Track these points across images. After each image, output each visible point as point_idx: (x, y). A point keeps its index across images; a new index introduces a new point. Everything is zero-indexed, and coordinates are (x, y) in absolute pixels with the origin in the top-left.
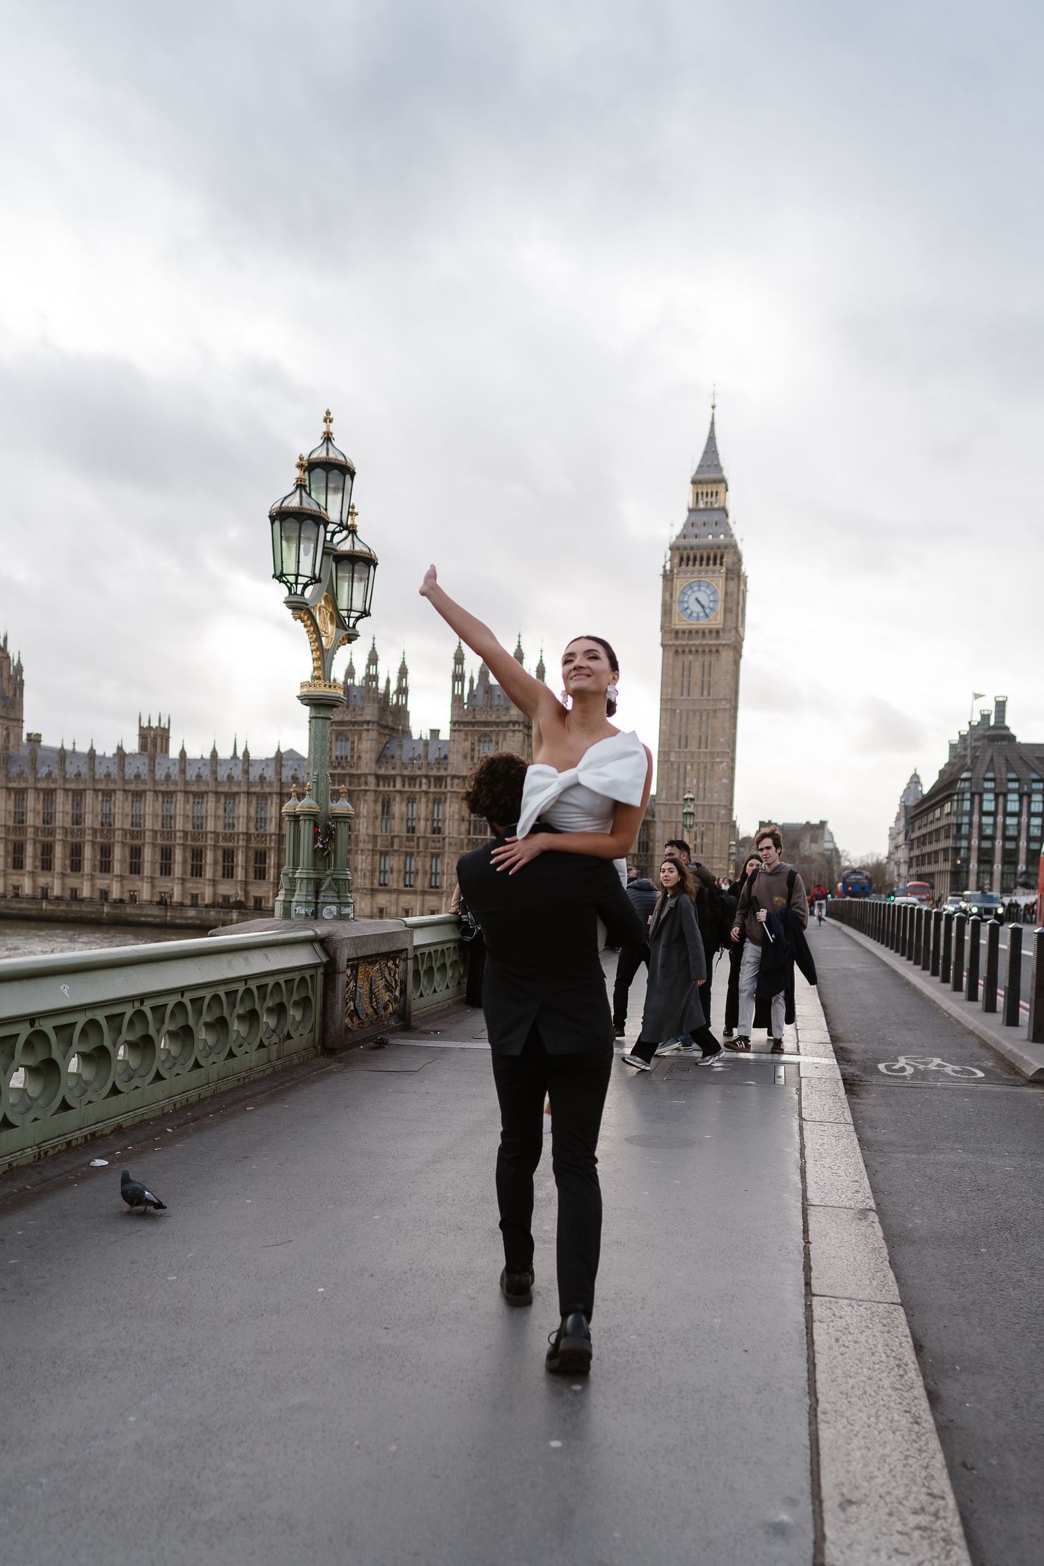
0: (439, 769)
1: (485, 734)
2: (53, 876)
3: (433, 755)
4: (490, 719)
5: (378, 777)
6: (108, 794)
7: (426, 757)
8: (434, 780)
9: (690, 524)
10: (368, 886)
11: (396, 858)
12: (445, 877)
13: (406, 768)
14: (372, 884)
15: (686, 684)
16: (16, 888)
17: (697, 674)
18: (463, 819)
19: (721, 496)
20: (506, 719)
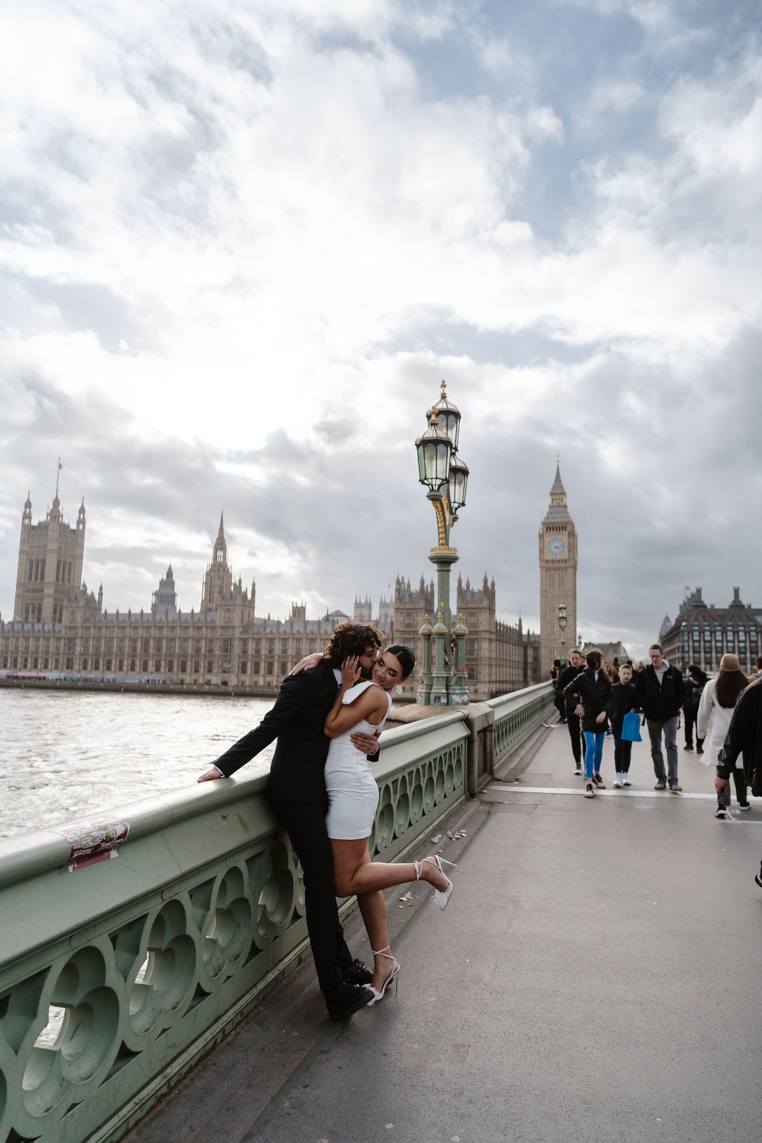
1: (472, 613)
2: (273, 677)
4: (474, 607)
6: (299, 640)
9: (550, 513)
15: (552, 584)
16: (256, 682)
17: (557, 579)
19: (564, 500)
20: (480, 606)
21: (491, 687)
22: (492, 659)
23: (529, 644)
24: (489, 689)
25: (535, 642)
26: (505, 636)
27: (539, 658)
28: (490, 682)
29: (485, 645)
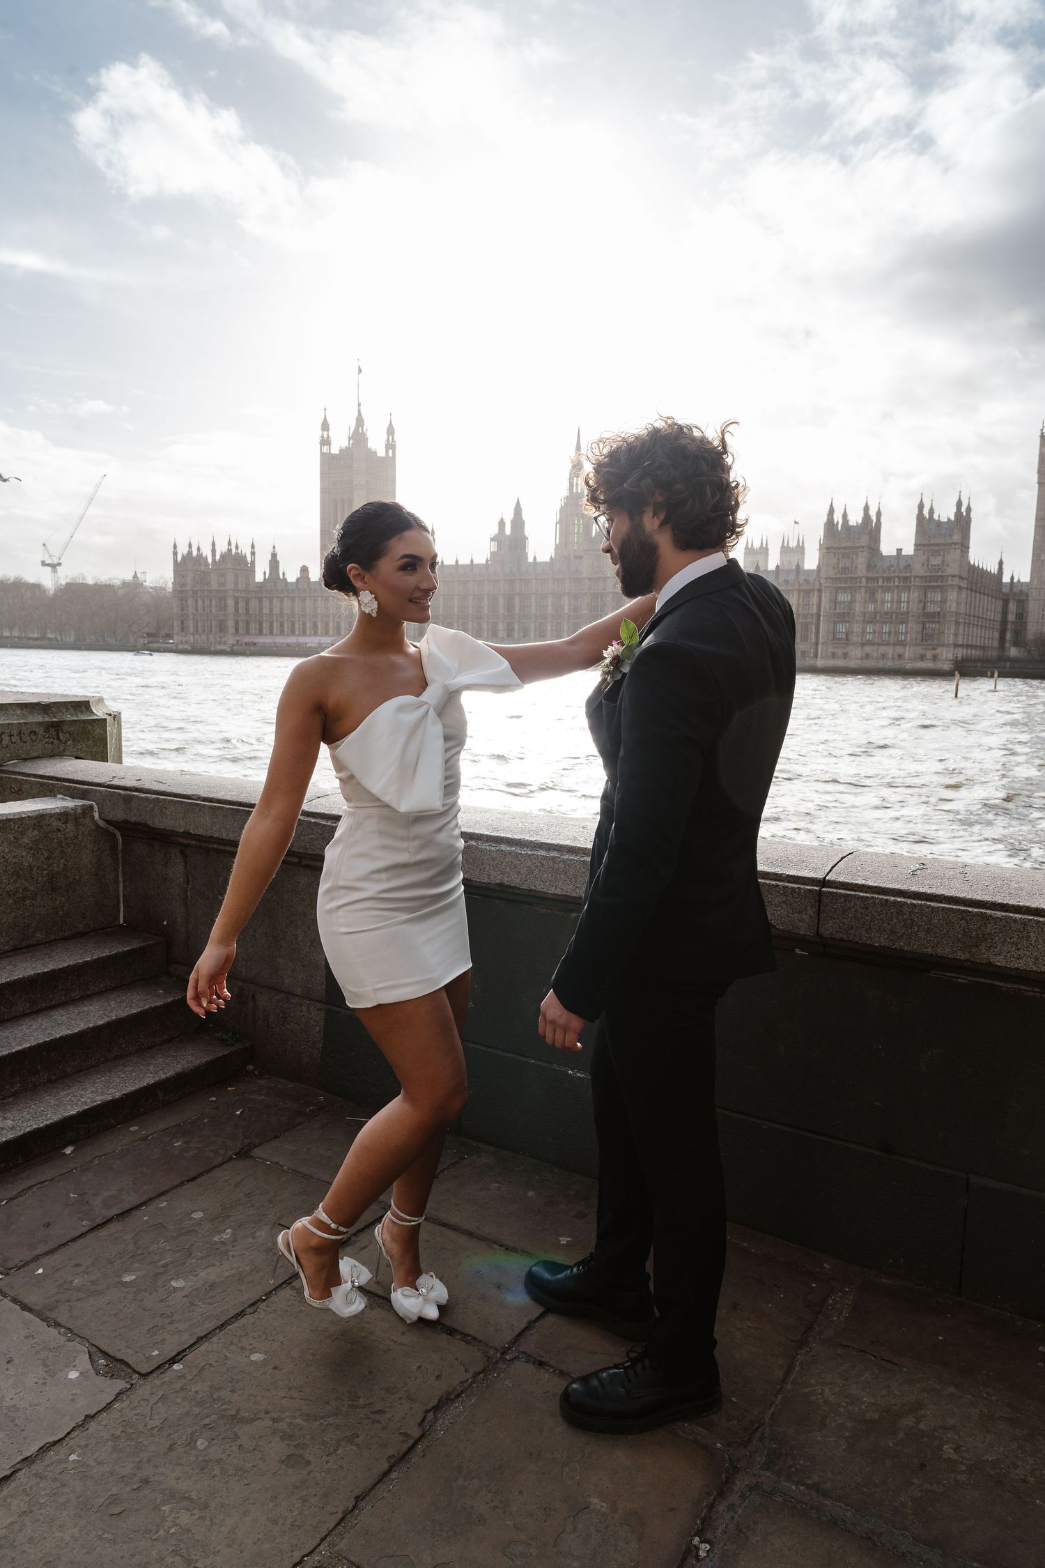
0: (906, 572)
1: (936, 551)
3: (902, 564)
4: (940, 542)
5: (868, 579)
7: (898, 565)
8: (903, 579)
10: (860, 641)
11: (878, 625)
12: (909, 635)
13: (885, 573)
14: (862, 640)
18: (920, 601)
20: (950, 542)
21: (956, 652)
22: (960, 614)
23: (1012, 597)
24: (953, 654)
25: (1021, 592)
26: (980, 584)
27: (1025, 614)
28: (956, 645)
29: (952, 596)
